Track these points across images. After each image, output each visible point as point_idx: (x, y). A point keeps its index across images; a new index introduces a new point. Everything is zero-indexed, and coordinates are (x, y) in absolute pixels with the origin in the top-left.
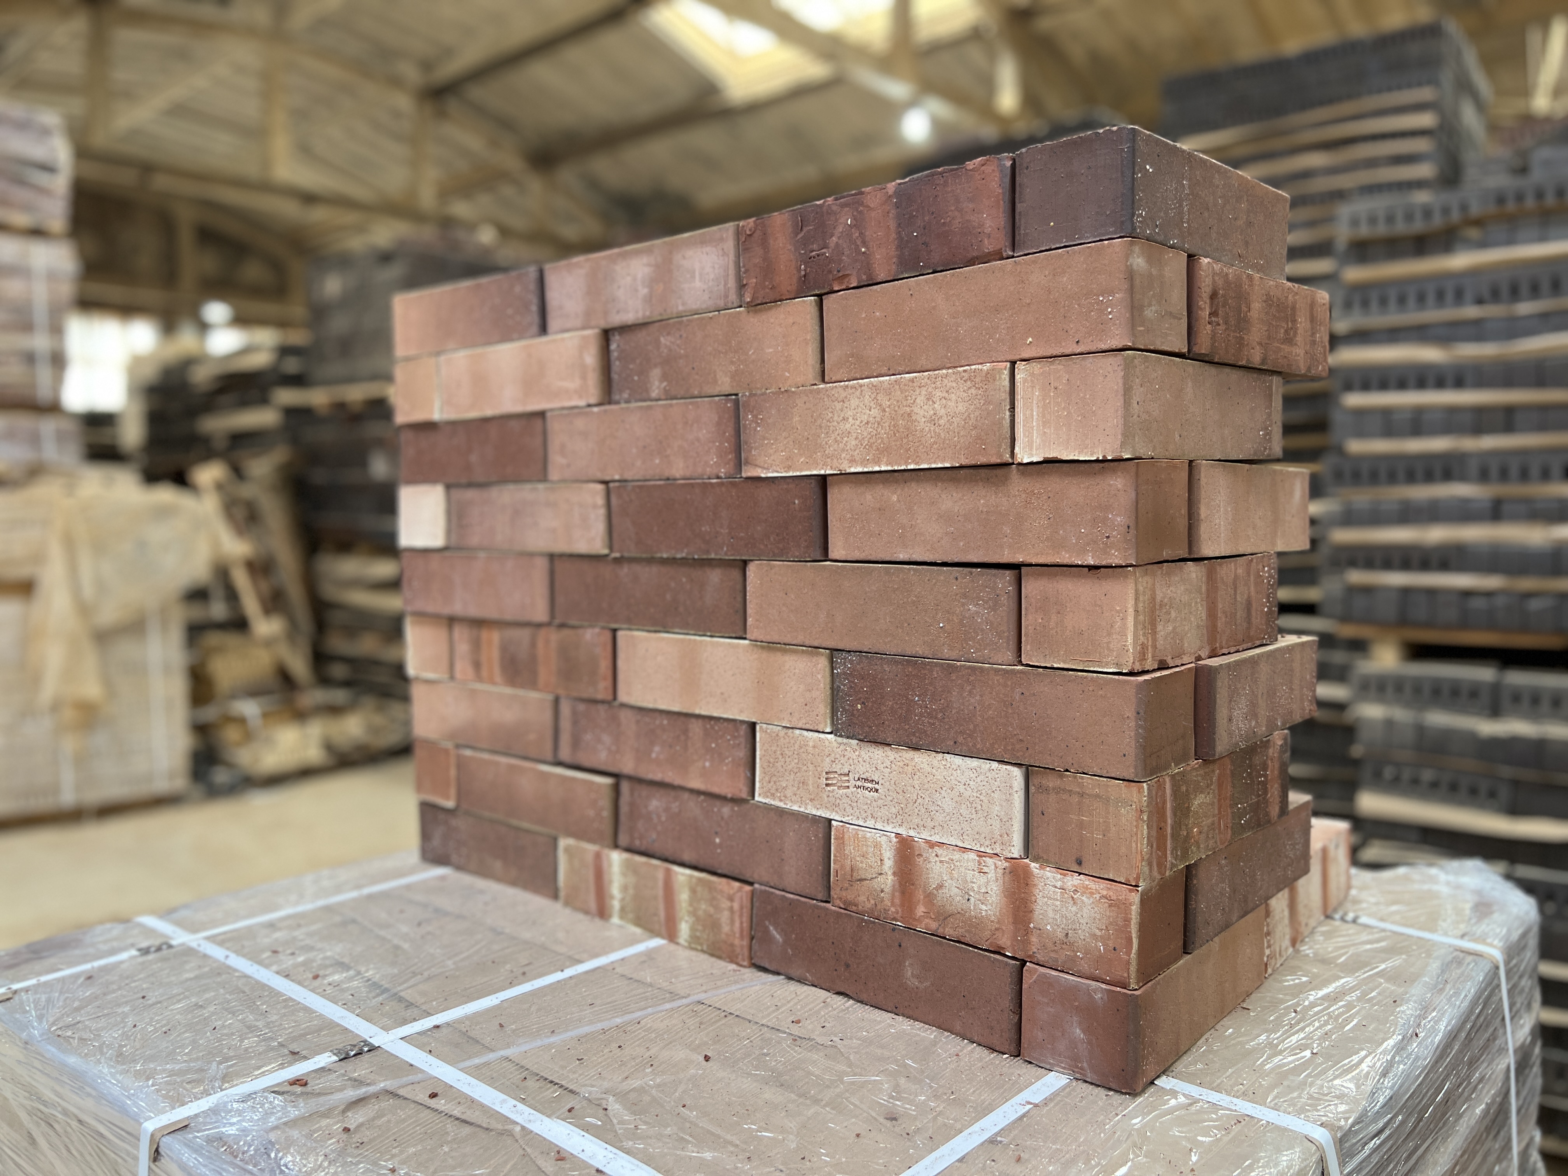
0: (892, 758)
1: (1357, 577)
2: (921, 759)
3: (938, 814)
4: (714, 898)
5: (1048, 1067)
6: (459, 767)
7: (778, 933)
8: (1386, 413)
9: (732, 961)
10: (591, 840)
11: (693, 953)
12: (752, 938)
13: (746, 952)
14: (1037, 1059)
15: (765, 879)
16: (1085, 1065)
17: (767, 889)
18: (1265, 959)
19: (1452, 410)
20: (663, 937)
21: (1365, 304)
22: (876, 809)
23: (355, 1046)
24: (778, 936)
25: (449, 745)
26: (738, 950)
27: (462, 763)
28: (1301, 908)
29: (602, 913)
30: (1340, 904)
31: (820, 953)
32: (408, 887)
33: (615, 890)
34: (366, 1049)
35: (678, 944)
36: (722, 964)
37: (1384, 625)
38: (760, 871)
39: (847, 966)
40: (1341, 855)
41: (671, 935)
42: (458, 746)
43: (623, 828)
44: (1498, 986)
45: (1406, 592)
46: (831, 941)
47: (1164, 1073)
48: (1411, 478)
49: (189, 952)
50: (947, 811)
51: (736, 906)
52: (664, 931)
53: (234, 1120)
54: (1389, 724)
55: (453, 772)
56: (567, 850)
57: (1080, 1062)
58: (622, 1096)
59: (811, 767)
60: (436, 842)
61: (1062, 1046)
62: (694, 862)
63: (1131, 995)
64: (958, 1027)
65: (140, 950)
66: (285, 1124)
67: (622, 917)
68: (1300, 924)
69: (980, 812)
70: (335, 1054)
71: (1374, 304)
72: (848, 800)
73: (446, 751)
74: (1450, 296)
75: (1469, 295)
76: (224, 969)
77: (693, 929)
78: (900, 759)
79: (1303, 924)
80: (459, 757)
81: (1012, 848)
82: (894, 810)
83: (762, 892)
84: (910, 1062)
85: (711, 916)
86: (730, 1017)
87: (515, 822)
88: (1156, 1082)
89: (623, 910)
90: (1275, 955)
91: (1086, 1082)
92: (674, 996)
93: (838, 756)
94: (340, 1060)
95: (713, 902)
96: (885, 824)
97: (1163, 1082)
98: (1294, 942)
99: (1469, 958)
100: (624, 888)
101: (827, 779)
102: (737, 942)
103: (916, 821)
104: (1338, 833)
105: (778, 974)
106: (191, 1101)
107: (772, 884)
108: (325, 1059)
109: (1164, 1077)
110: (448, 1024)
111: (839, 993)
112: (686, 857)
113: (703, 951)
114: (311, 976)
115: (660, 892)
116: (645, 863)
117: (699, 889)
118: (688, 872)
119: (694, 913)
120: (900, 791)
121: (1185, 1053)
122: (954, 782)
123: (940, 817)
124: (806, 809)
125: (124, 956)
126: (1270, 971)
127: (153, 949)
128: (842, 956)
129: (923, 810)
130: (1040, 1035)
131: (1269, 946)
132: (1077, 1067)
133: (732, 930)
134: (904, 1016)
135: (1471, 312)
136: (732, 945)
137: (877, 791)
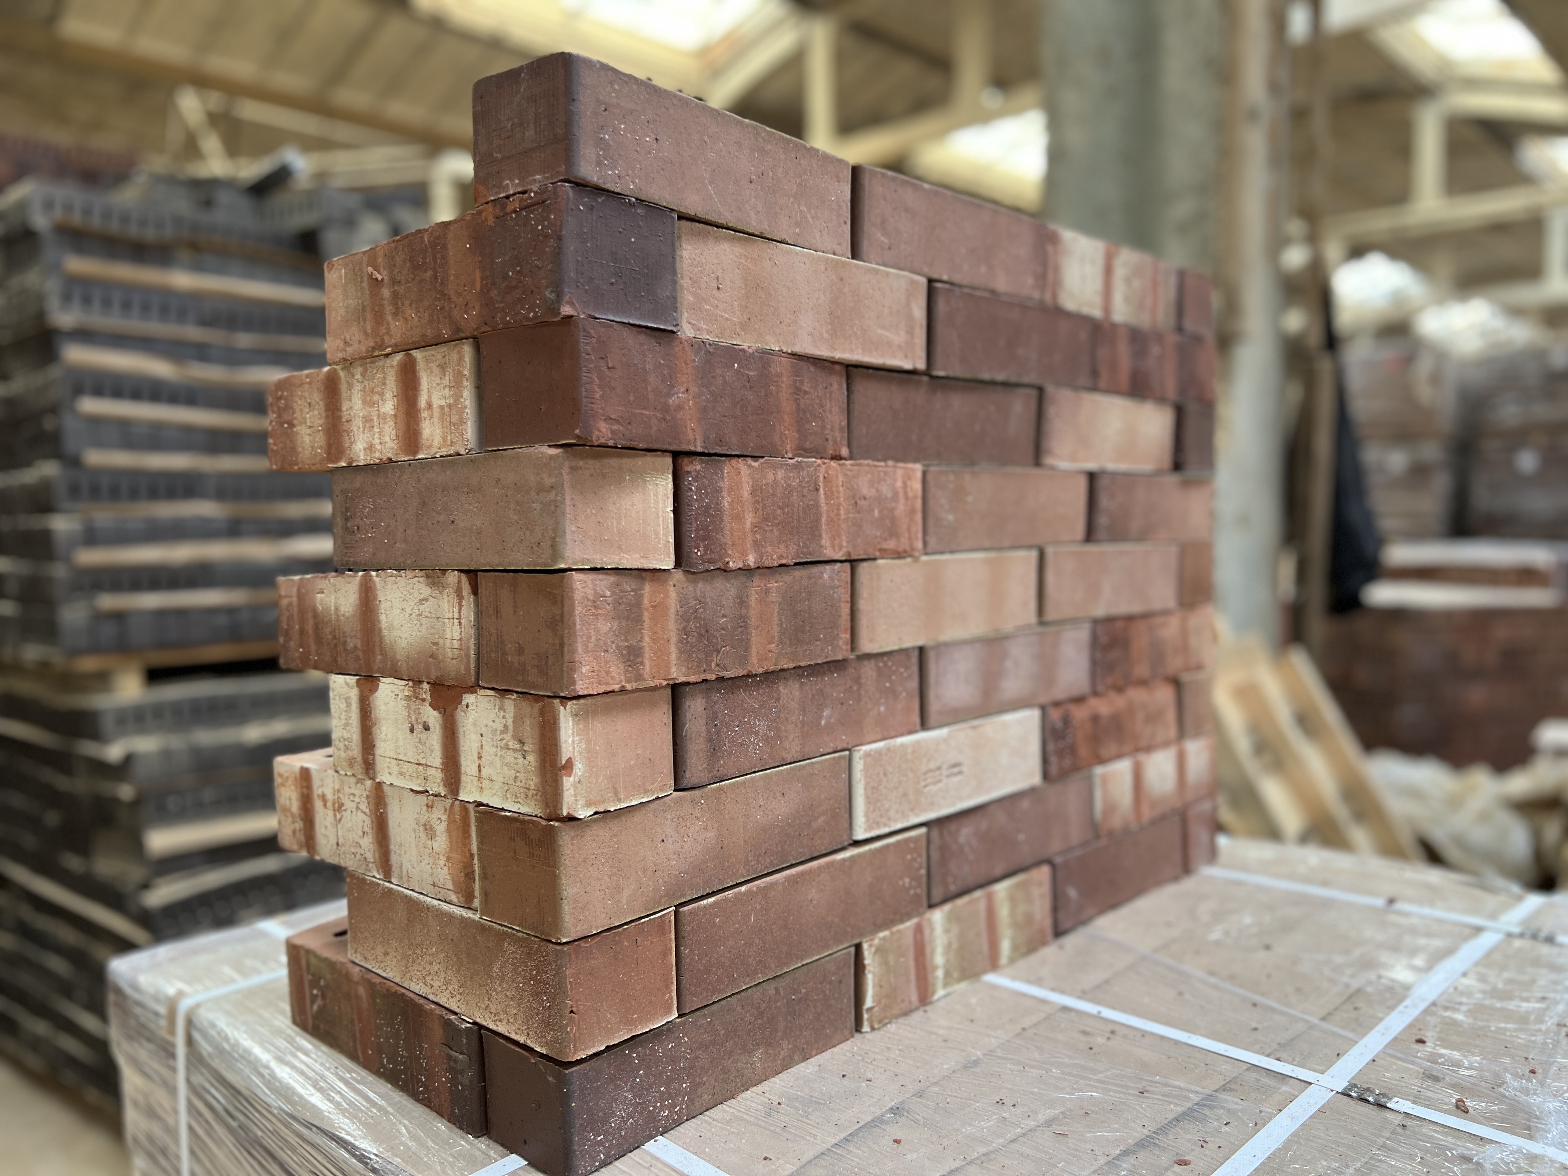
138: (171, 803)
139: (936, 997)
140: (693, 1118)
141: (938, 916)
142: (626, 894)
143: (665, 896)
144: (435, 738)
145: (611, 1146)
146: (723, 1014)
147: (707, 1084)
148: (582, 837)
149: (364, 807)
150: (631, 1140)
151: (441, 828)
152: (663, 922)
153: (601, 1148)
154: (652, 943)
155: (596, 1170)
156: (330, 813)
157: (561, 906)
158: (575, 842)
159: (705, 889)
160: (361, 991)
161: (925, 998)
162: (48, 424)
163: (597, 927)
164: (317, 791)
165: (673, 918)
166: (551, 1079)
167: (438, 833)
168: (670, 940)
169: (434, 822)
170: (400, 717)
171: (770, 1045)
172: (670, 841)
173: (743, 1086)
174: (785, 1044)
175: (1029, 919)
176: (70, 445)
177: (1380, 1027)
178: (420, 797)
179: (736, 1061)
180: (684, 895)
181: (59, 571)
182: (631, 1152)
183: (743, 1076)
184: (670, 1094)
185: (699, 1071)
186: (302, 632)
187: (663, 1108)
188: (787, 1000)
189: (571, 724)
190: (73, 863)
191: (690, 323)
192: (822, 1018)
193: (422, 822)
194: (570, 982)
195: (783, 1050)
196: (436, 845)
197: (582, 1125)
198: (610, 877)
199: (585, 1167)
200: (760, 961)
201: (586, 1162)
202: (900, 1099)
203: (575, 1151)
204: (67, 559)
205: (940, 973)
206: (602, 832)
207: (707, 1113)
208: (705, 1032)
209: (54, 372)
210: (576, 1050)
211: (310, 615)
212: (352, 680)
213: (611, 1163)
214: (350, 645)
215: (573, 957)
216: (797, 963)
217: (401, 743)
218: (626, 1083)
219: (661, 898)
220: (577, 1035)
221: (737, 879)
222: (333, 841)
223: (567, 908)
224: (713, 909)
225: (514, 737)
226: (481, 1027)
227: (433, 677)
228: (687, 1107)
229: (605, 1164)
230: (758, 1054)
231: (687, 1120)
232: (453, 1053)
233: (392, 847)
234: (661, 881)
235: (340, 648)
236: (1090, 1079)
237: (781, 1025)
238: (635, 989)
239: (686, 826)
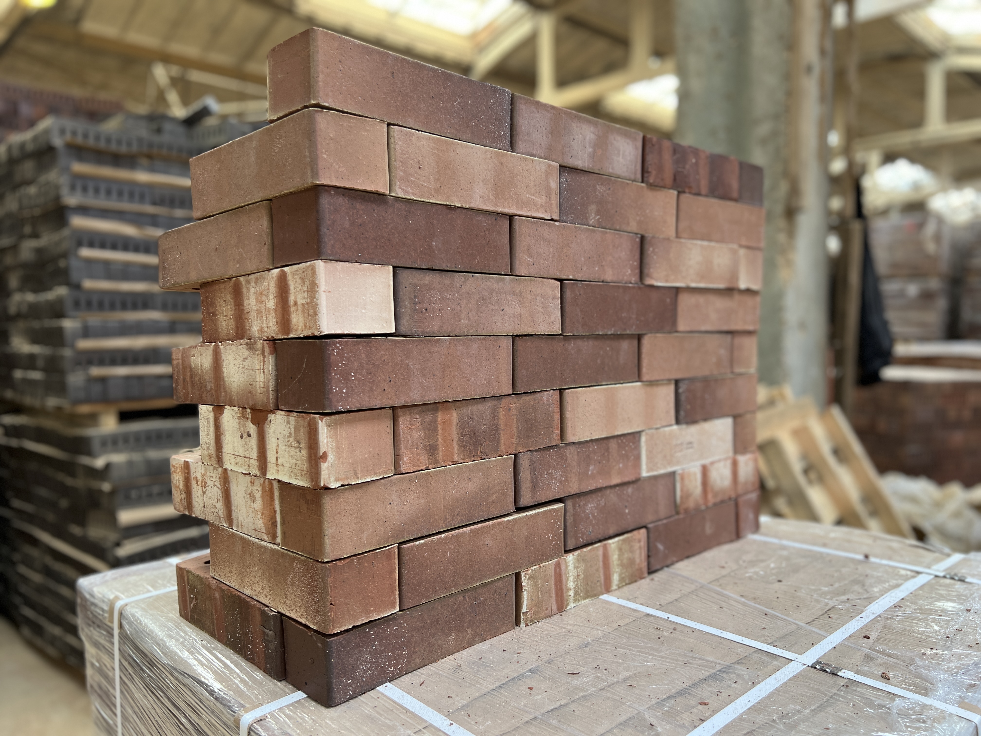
1: (96, 371)
2: (707, 425)
5: (746, 535)
6: (403, 565)
8: (107, 263)
9: (641, 579)
10: (549, 559)
11: (621, 590)
12: (649, 557)
13: (646, 568)
17: (655, 524)
20: (603, 594)
21: (85, 189)
22: (693, 457)
24: (662, 547)
26: (643, 570)
27: (408, 559)
31: (678, 543)
33: (571, 583)
35: (612, 591)
36: (636, 584)
38: (649, 517)
41: (608, 589)
43: (569, 536)
51: (641, 544)
52: (603, 589)
56: (530, 576)
57: (752, 527)
59: (668, 446)
61: (748, 524)
62: (615, 532)
64: (722, 541)
67: (575, 601)
69: (723, 441)
72: (683, 457)
74: (147, 198)
77: (620, 575)
78: (700, 428)
81: (731, 453)
82: (699, 454)
83: (651, 528)
85: (630, 559)
87: (475, 584)
89: (576, 593)
92: (701, 590)
95: (631, 549)
96: (696, 462)
100: (578, 577)
101: (674, 450)
102: (642, 565)
103: (706, 455)
105: (664, 567)
107: (655, 521)
112: (611, 532)
113: (626, 585)
115: (602, 564)
116: (589, 551)
117: (623, 546)
118: (616, 539)
119: (621, 564)
120: (701, 444)
122: (716, 431)
124: (667, 470)
128: (686, 538)
129: (707, 449)
130: (743, 525)
133: (640, 560)
135: (149, 209)
137: (693, 447)
138: (134, 494)
139: (569, 607)
140: (410, 673)
141: (570, 557)
142: (366, 534)
143: (392, 537)
144: (253, 442)
145: (357, 687)
146: (429, 611)
147: (419, 653)
148: (338, 499)
149: (217, 484)
150: (369, 684)
151: (258, 495)
152: (391, 553)
153: (350, 688)
154: (383, 565)
155: (347, 701)
156: (200, 488)
157: (324, 540)
158: (333, 501)
159: (417, 534)
160: (217, 594)
161: (561, 608)
162: (62, 263)
163: (347, 554)
164: (193, 475)
165: (396, 550)
166: (319, 645)
167: (257, 498)
168: (395, 564)
169: (255, 492)
170: (235, 429)
171: (459, 631)
172: (395, 503)
173: (442, 655)
174: (469, 630)
175: (632, 562)
176: (74, 276)
177: (843, 629)
178: (247, 477)
179: (438, 640)
180: (404, 537)
181: (67, 352)
182: (369, 691)
183: (442, 649)
184: (395, 657)
185: (413, 644)
186: (184, 380)
187: (390, 665)
188: (471, 604)
189: (326, 431)
190: (76, 530)
191: (401, 188)
192: (494, 616)
193: (249, 492)
194: (330, 586)
195: (468, 634)
196: (256, 506)
197: (338, 673)
198: (355, 523)
199: (340, 699)
200: (454, 580)
201: (340, 696)
202: (537, 664)
203: (333, 689)
204: (73, 346)
205: (572, 593)
206: (350, 496)
207: (418, 670)
208: (418, 621)
209: (66, 232)
210: (334, 627)
211: (188, 369)
212: (210, 408)
213: (356, 697)
214: (209, 387)
215: (332, 571)
216: (477, 582)
217: (236, 445)
218: (366, 649)
219: (389, 538)
220: (335, 618)
221: (439, 529)
222: (202, 505)
223: (327, 541)
224: (423, 547)
225: (295, 439)
226: (282, 615)
227: (251, 403)
228: (406, 666)
229: (352, 698)
230: (452, 636)
231: (406, 674)
232: (266, 630)
233: (233, 508)
234: (389, 528)
235: (203, 389)
236: (656, 656)
237: (467, 620)
238: (372, 592)
239: (405, 495)
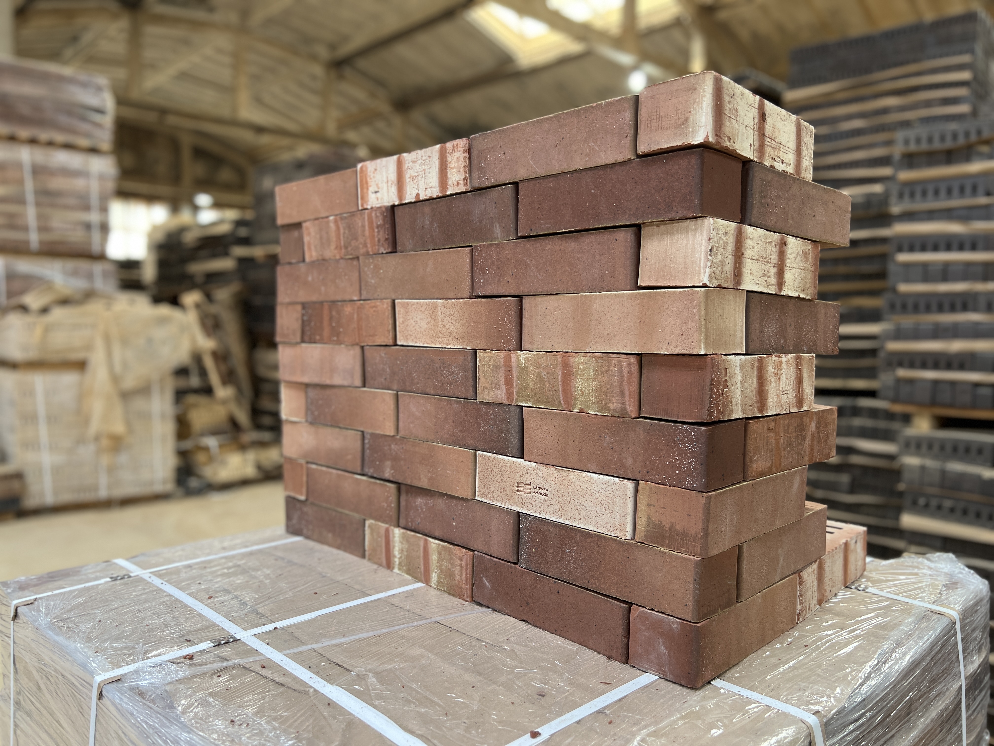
0: (556, 475)
1: (902, 373)
2: (574, 476)
3: (583, 510)
4: (451, 559)
5: (644, 670)
6: (308, 475)
7: (488, 582)
8: (925, 265)
9: (460, 598)
10: (383, 522)
11: (439, 592)
12: (473, 585)
13: (469, 592)
14: (638, 665)
15: (480, 548)
16: (666, 669)
17: (482, 554)
18: (798, 612)
19: (969, 264)
20: (423, 583)
21: (912, 195)
22: (546, 507)
23: (225, 638)
24: (488, 584)
25: (303, 462)
26: (464, 591)
27: (309, 473)
28: (827, 581)
29: (389, 566)
30: (857, 580)
31: (512, 595)
32: (276, 548)
33: (396, 552)
34: (231, 640)
35: (431, 586)
36: (454, 599)
37: (921, 405)
38: (478, 544)
39: (528, 604)
40: (859, 549)
41: (427, 581)
42: (308, 463)
43: (402, 516)
44: (955, 634)
45: (936, 383)
46: (518, 588)
47: (719, 677)
48: (941, 309)
49: (140, 580)
50: (588, 509)
51: (464, 564)
52: (423, 579)
53: (147, 677)
54: (923, 468)
55: (305, 478)
56: (370, 526)
57: (663, 667)
58: (377, 674)
59: (508, 479)
60: (295, 521)
61: (653, 657)
62: (441, 537)
63: (694, 626)
64: (592, 644)
65: (111, 578)
66: (177, 681)
67: (399, 569)
68: (825, 590)
69: (608, 510)
70: (212, 642)
71: (918, 196)
72: (530, 500)
73: (301, 465)
74: (968, 190)
75: (981, 190)
76: (159, 591)
77: (439, 577)
78: (560, 476)
79: (828, 591)
80: (308, 469)
81: (627, 533)
82: (557, 508)
83: (478, 556)
84: (557, 663)
85: (449, 569)
86: (453, 631)
87: (340, 510)
88: (712, 682)
89: (400, 564)
90: (805, 610)
91: (666, 680)
92: (422, 617)
93: (524, 473)
94: (215, 646)
95: (451, 561)
96: (552, 516)
97: (717, 683)
98: (820, 602)
99: (935, 616)
100: (401, 551)
101: (517, 487)
102: (464, 586)
103: (570, 514)
104: (858, 534)
105: (489, 607)
106: (125, 666)
107: (484, 552)
108: (206, 645)
109: (718, 680)
110: (282, 628)
111: (522, 620)
112: (437, 534)
113: (444, 591)
114: (207, 597)
115: (422, 554)
116: (413, 536)
117: (443, 552)
118: (437, 542)
119: (440, 568)
120: (561, 496)
121: (734, 666)
122: (592, 491)
123: (584, 513)
124: (505, 505)
125: (102, 581)
126: (801, 619)
127: (119, 578)
128: (525, 598)
129: (574, 508)
130: (640, 650)
131: (801, 604)
132: (662, 671)
133: (461, 579)
134: (560, 636)
135: (983, 200)
136: (461, 588)
137: (547, 495)
